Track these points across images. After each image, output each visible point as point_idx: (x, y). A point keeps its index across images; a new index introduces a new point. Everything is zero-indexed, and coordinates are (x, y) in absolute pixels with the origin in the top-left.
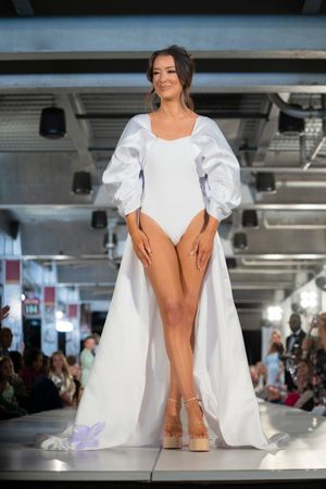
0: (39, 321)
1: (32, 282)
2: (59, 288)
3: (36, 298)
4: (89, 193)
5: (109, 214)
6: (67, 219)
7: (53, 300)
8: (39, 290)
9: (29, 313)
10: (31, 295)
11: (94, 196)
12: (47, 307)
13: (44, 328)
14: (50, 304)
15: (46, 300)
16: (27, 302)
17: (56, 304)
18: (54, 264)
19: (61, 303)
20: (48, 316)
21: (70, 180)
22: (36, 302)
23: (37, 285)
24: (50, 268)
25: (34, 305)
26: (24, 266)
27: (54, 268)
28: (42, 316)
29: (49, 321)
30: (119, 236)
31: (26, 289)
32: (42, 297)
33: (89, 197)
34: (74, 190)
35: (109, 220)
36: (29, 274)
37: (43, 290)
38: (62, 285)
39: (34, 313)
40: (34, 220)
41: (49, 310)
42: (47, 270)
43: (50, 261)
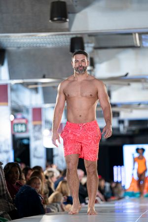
0: (28, 139)
1: (20, 104)
2: (45, 109)
3: (24, 118)
4: (65, 21)
5: (86, 39)
6: (49, 46)
7: (40, 119)
8: (27, 111)
9: (18, 132)
10: (19, 116)
11: (71, 23)
12: (35, 126)
13: (33, 145)
14: (37, 123)
15: (34, 119)
16: (16, 121)
17: (43, 123)
18: (40, 87)
19: (47, 122)
20: (37, 134)
21: (47, 9)
22: (24, 121)
23: (25, 107)
24: (36, 90)
25: (22, 124)
26: (12, 90)
27: (40, 91)
28: (31, 134)
29: (37, 139)
30: (96, 60)
31: (15, 111)
32: (30, 117)
33: (66, 25)
34: (52, 19)
35: (86, 45)
36: (17, 96)
37: (31, 111)
38: (48, 105)
39: (22, 132)
40: (19, 48)
41: (37, 128)
42: (34, 92)
43: (36, 84)
